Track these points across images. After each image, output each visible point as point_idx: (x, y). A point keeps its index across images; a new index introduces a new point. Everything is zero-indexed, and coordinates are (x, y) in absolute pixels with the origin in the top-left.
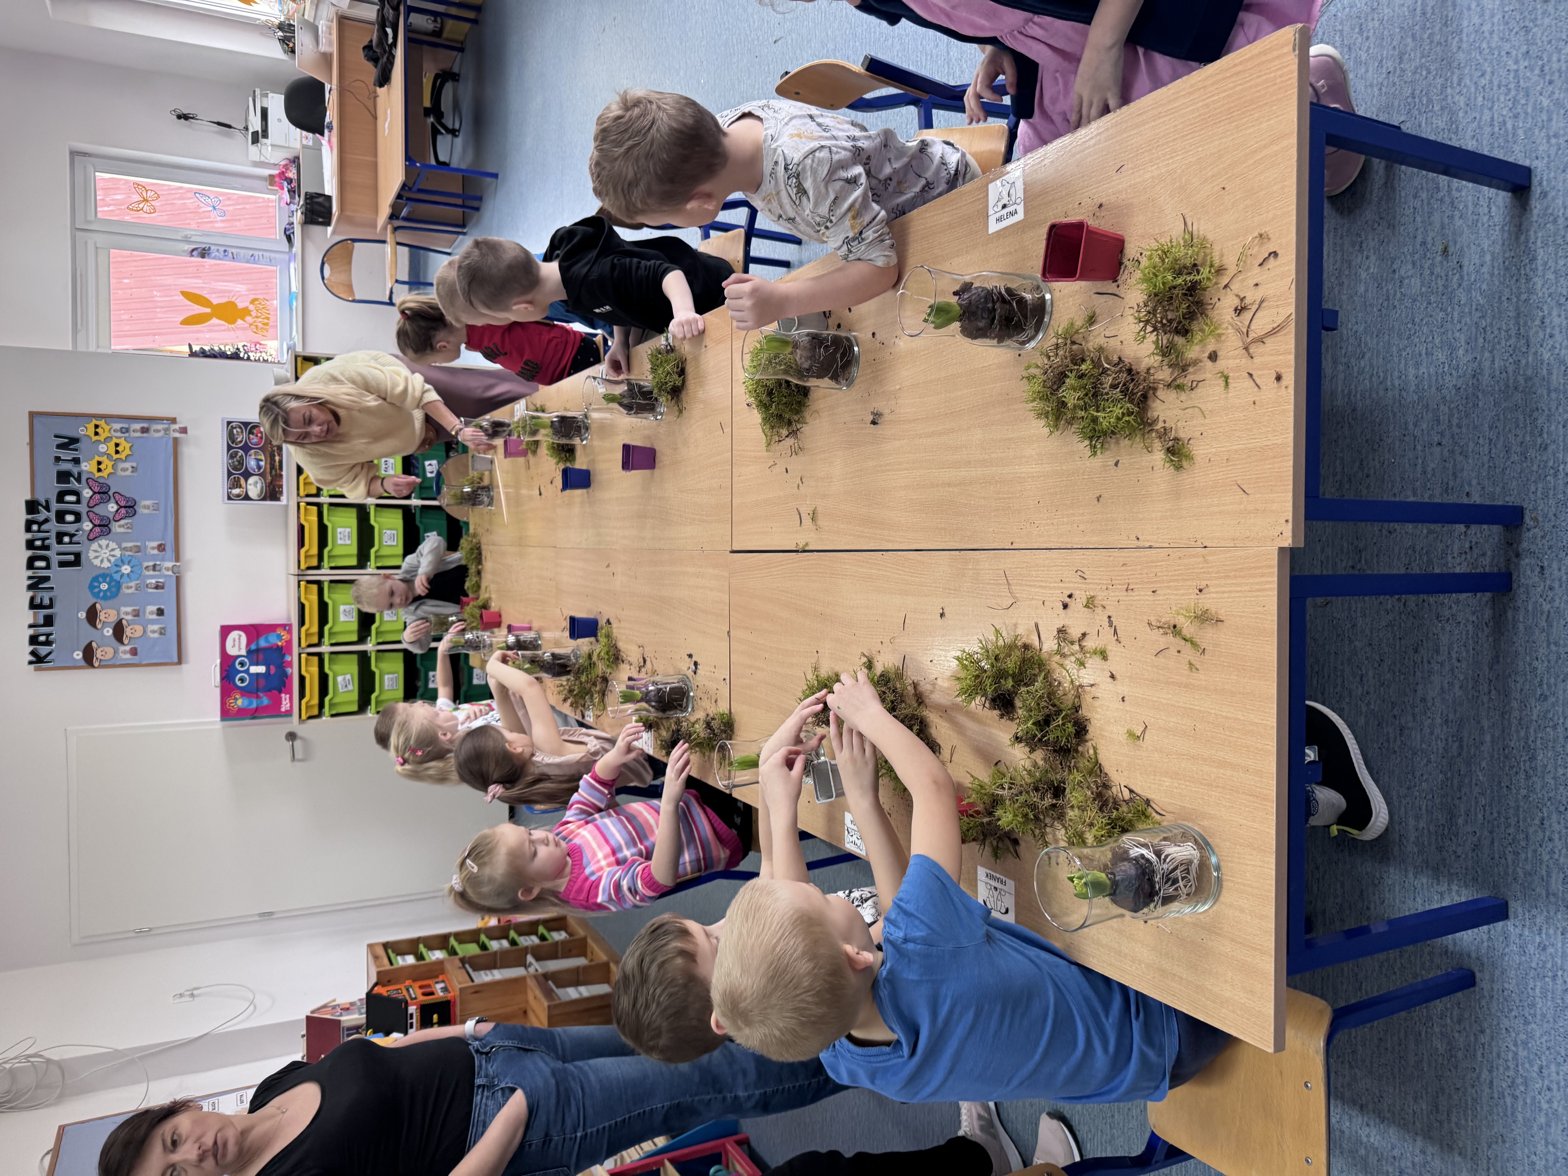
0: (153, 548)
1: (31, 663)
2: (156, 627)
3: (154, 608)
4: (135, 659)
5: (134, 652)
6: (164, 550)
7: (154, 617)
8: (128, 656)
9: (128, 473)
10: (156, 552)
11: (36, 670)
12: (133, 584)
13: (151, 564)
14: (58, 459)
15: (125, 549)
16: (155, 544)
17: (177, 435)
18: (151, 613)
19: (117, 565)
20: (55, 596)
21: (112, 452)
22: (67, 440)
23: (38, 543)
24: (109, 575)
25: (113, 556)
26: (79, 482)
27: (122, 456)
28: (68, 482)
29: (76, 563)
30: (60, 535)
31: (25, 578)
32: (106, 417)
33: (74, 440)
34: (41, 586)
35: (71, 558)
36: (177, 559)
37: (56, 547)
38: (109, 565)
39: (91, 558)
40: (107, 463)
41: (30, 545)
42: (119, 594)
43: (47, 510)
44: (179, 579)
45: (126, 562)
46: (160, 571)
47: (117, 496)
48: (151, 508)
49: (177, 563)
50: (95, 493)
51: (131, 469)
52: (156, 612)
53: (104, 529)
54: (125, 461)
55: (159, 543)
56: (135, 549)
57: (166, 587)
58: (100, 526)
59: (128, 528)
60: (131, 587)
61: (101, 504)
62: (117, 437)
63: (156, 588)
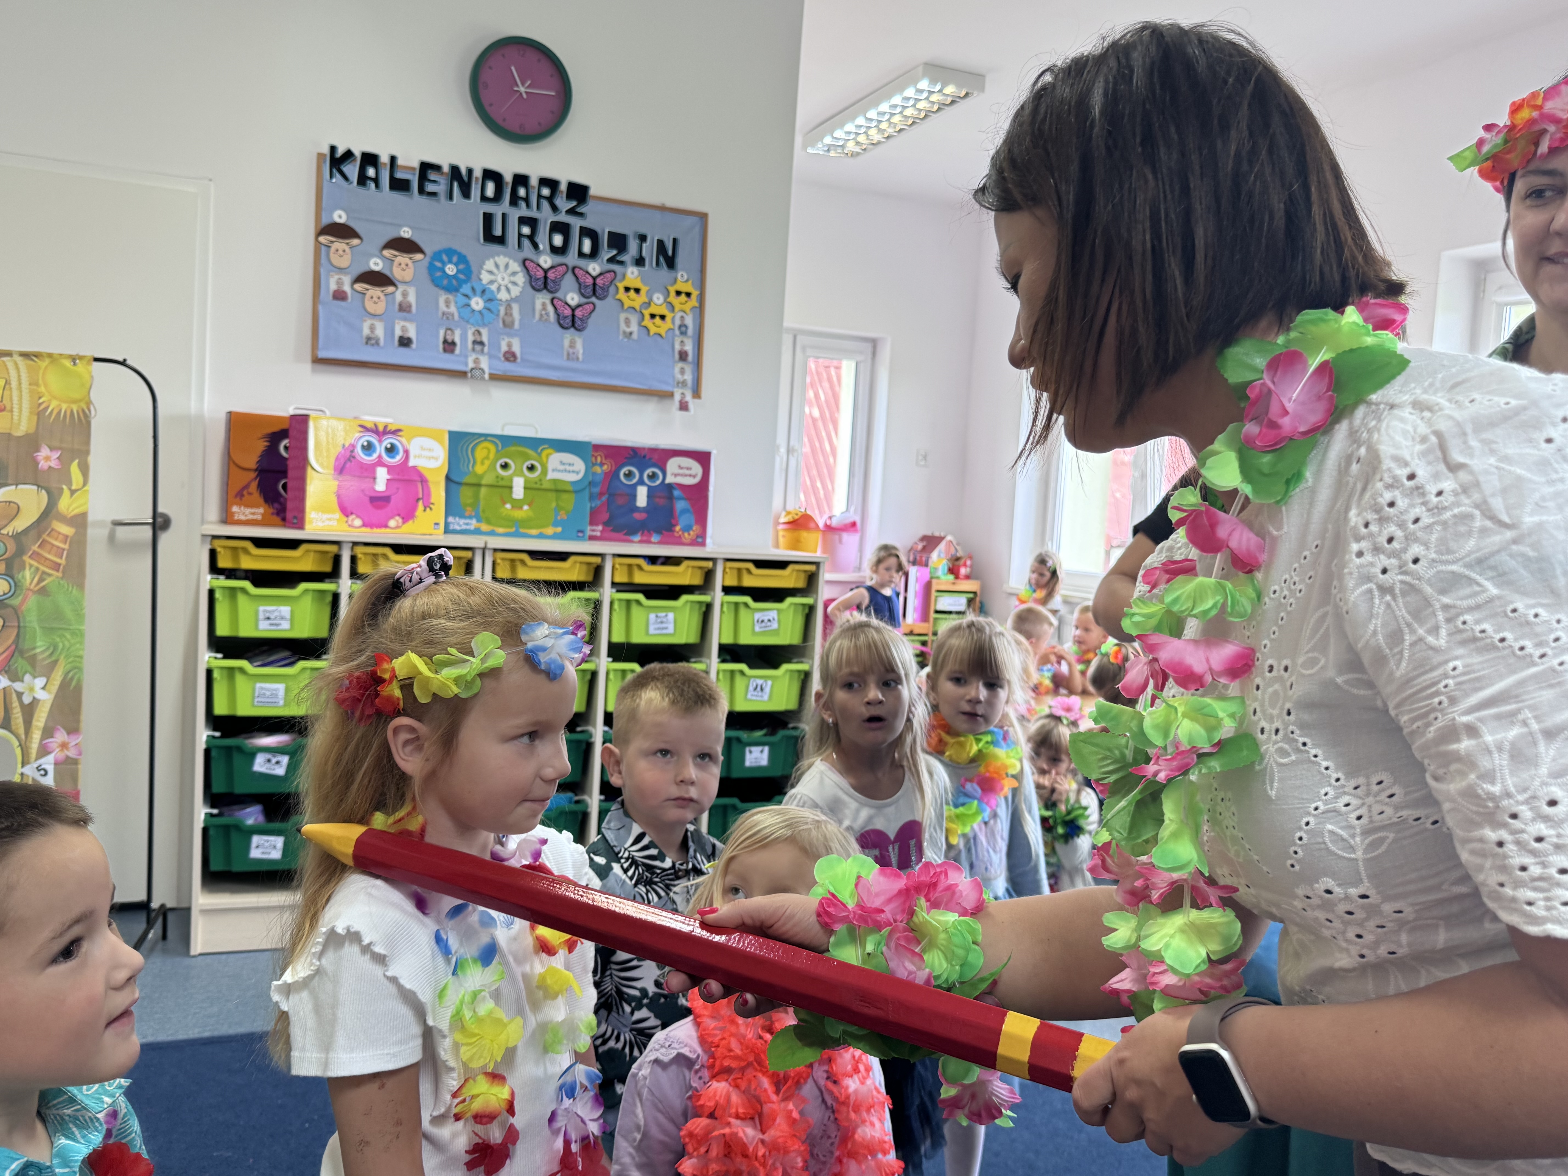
0: (509, 345)
1: (333, 149)
2: (380, 332)
3: (412, 333)
4: (326, 295)
5: (339, 296)
6: (507, 359)
7: (398, 333)
8: (333, 287)
9: (623, 326)
10: (504, 348)
11: (320, 156)
12: (453, 309)
13: (485, 339)
14: (643, 238)
15: (509, 307)
16: (516, 349)
17: (677, 397)
18: (404, 329)
19: (484, 291)
20: (438, 201)
21: (654, 310)
22: (670, 253)
23: (522, 192)
24: (468, 278)
25: (499, 289)
26: (611, 260)
27: (647, 322)
28: (611, 246)
29: (489, 237)
30: (532, 222)
31: (471, 165)
32: (700, 310)
33: (671, 263)
34: (456, 184)
35: (498, 232)
36: (494, 377)
37: (515, 215)
38: (484, 282)
39: (497, 258)
40: (638, 301)
41: (521, 180)
42: (436, 289)
43: (571, 212)
44: (461, 375)
45: (489, 305)
46: (473, 350)
47: (589, 307)
48: (571, 351)
49: (487, 376)
50: (594, 278)
51: (628, 330)
52: (406, 336)
53: (540, 283)
54: (640, 324)
55: (518, 354)
56: (508, 319)
57: (448, 356)
58: (546, 278)
59: (541, 315)
60: (448, 306)
61: (576, 285)
62: (673, 318)
63: (445, 342)
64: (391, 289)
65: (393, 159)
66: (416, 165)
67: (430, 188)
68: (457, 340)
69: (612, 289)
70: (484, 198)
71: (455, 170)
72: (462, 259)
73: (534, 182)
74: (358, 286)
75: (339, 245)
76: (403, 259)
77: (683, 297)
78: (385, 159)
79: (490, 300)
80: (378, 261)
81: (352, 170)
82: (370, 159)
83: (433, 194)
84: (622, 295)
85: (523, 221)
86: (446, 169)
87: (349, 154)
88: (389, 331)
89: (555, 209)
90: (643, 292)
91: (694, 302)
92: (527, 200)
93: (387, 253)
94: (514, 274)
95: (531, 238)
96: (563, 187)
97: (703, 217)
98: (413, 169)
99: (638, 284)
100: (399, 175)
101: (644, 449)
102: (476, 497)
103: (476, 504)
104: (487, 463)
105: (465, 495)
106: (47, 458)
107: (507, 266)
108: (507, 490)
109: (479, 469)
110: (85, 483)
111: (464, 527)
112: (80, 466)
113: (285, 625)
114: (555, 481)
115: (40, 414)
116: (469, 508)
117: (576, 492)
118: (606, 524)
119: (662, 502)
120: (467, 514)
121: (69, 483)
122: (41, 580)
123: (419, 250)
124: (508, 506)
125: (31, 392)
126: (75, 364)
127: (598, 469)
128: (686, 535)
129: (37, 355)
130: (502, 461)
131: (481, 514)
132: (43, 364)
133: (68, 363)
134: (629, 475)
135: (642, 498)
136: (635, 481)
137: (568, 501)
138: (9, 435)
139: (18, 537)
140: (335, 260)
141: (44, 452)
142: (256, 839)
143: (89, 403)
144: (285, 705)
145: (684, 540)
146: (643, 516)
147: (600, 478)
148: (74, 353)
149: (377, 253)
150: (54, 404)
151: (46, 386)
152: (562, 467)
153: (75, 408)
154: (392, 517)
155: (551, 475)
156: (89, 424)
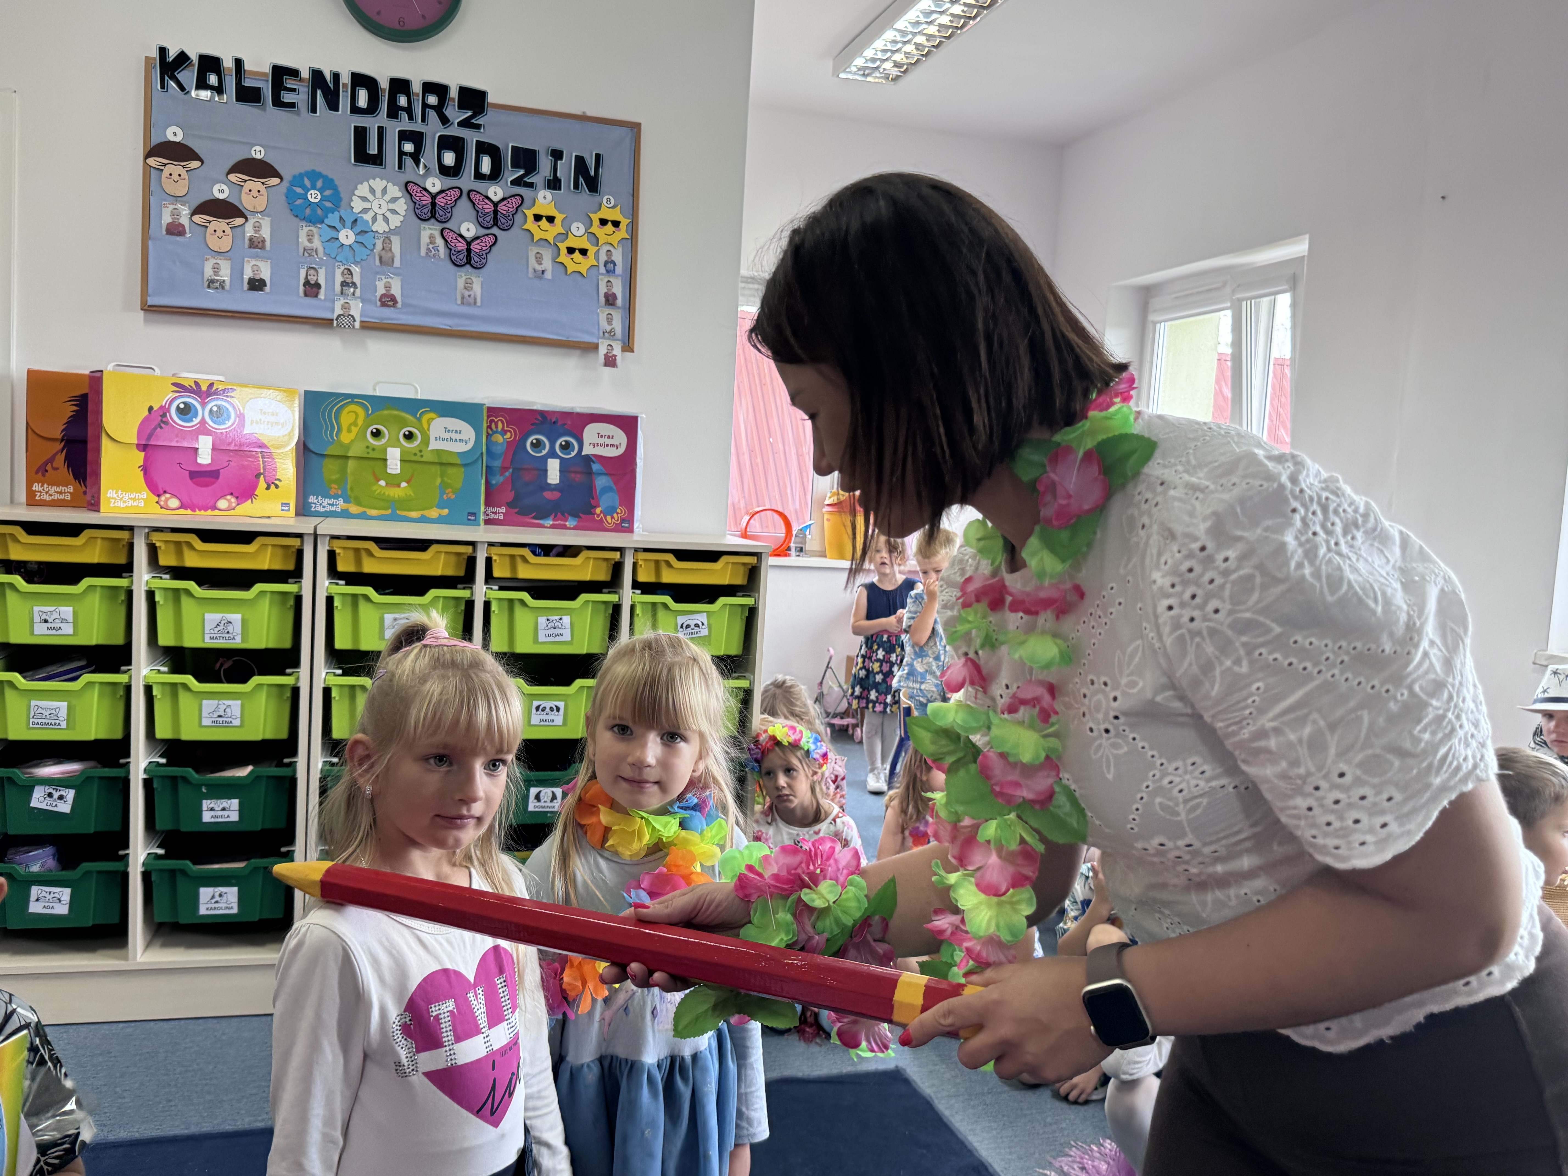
0: (388, 287)
1: (163, 51)
2: (225, 274)
3: (265, 273)
4: (159, 230)
5: (175, 230)
6: (384, 305)
7: (248, 274)
8: (167, 219)
9: (532, 262)
10: (381, 291)
11: (148, 59)
12: (317, 243)
13: (357, 279)
15: (387, 240)
16: (396, 291)
17: (603, 350)
18: (256, 269)
19: (355, 221)
20: (298, 113)
21: (571, 242)
22: (592, 173)
23: (403, 101)
24: (337, 207)
25: (374, 219)
26: (516, 182)
27: (564, 258)
28: (515, 165)
29: (362, 156)
30: (417, 138)
31: (336, 69)
32: (632, 241)
33: (593, 185)
34: (319, 92)
35: (373, 150)
36: (367, 326)
37: (393, 128)
38: (356, 210)
39: (371, 182)
40: (550, 232)
41: (400, 86)
42: (297, 220)
43: (465, 124)
44: (325, 324)
45: (360, 238)
46: (342, 293)
47: (490, 240)
48: (467, 293)
49: (357, 325)
50: (496, 205)
51: (539, 268)
52: (257, 277)
53: (427, 210)
54: (554, 261)
55: (399, 298)
56: (386, 256)
57: (309, 300)
58: (434, 204)
59: (428, 249)
60: (310, 241)
61: (475, 213)
62: (597, 253)
63: (307, 283)
64: (239, 221)
65: (238, 62)
66: (268, 69)
67: (287, 97)
68: (322, 281)
69: (518, 218)
70: (355, 110)
71: (317, 75)
72: (329, 183)
73: (417, 88)
74: (197, 218)
75: (174, 169)
76: (254, 185)
77: (609, 227)
78: (228, 63)
79: (363, 232)
80: (224, 187)
81: (188, 76)
82: (210, 64)
83: (292, 105)
84: (530, 225)
85: (404, 136)
86: (305, 74)
87: (183, 58)
88: (237, 271)
89: (445, 120)
90: (558, 221)
91: (622, 232)
92: (409, 110)
93: (233, 177)
94: (394, 200)
95: (416, 157)
96: (454, 93)
97: (635, 128)
98: (266, 74)
99: (552, 212)
100: (248, 83)
101: (554, 412)
102: (343, 471)
103: (342, 480)
104: (355, 430)
105: (330, 469)
107: (384, 191)
108: (380, 463)
109: (346, 438)
111: (329, 508)
113: (68, 629)
114: (438, 452)
116: (333, 485)
117: (465, 465)
118: (509, 505)
119: (579, 478)
120: (332, 493)
123: (275, 174)
124: (382, 483)
127: (498, 438)
128: (609, 518)
130: (373, 428)
131: (349, 493)
134: (537, 445)
135: (554, 473)
136: (544, 452)
137: (456, 477)
140: (170, 187)
142: (35, 891)
144: (68, 728)
145: (606, 525)
146: (556, 495)
147: (500, 449)
149: (223, 177)
152: (447, 435)
154: (223, 496)
155: (434, 445)
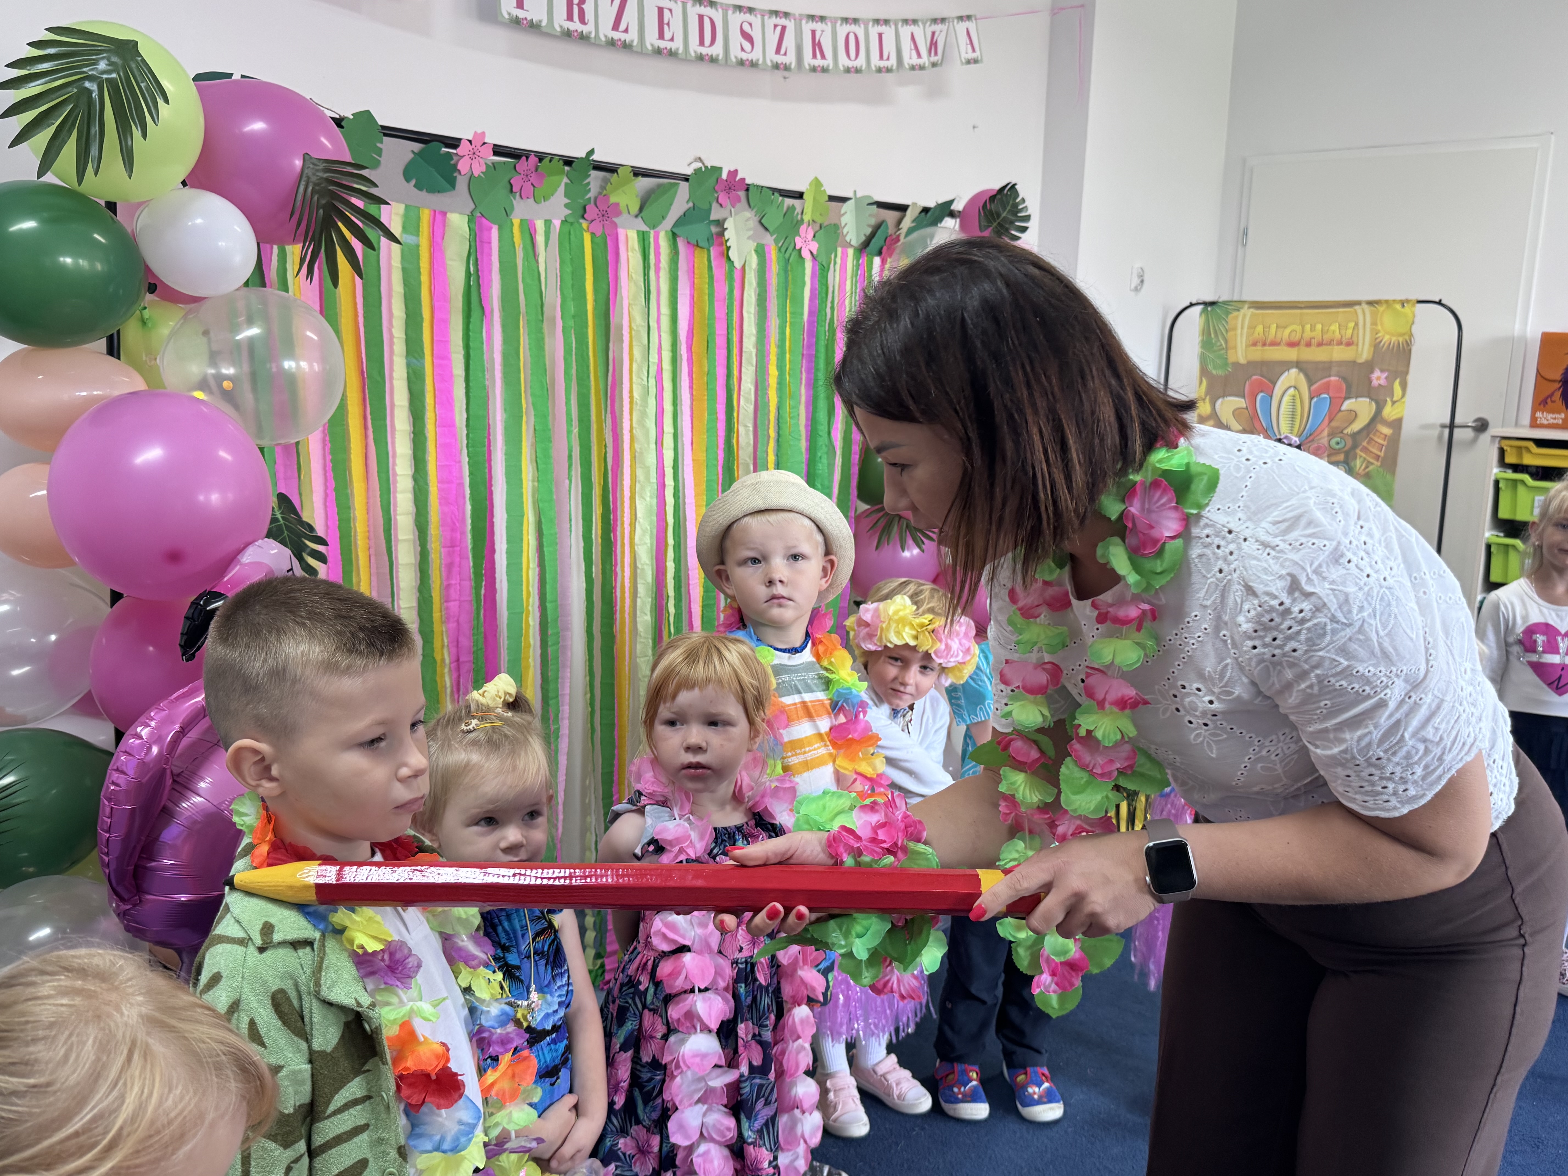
106: (1378, 377)
110: (1403, 396)
112: (1400, 383)
115: (1376, 346)
121: (1392, 396)
122: (1367, 467)
125: (1372, 330)
126: (1403, 306)
129: (1378, 302)
132: (1381, 309)
133: (1398, 306)
138: (1354, 363)
139: (1354, 435)
141: (1377, 373)
143: (1411, 335)
148: (1403, 298)
150: (1387, 337)
151: (1382, 325)
153: (1401, 340)
156: (1410, 351)
